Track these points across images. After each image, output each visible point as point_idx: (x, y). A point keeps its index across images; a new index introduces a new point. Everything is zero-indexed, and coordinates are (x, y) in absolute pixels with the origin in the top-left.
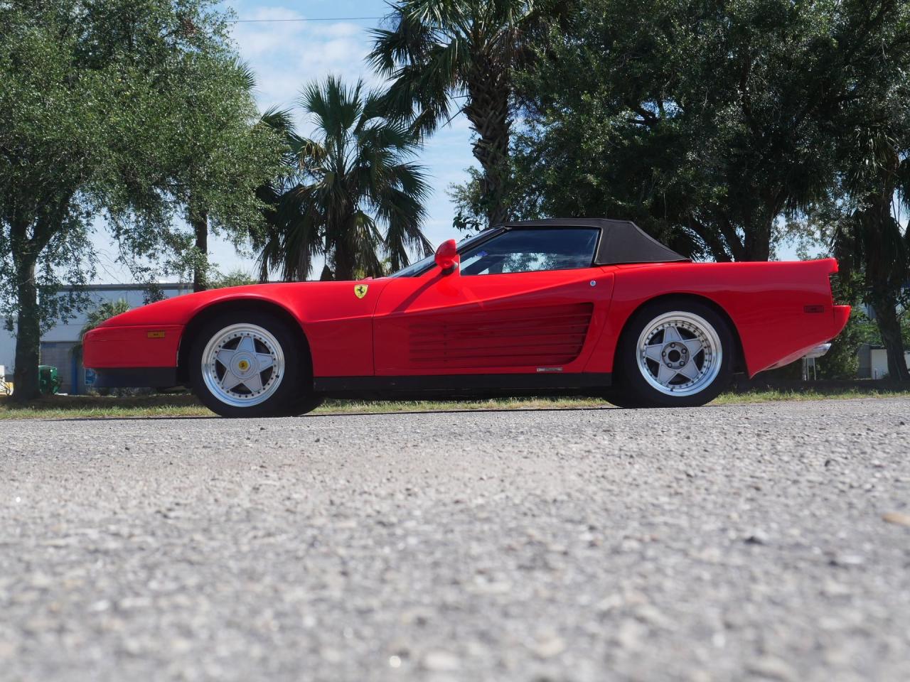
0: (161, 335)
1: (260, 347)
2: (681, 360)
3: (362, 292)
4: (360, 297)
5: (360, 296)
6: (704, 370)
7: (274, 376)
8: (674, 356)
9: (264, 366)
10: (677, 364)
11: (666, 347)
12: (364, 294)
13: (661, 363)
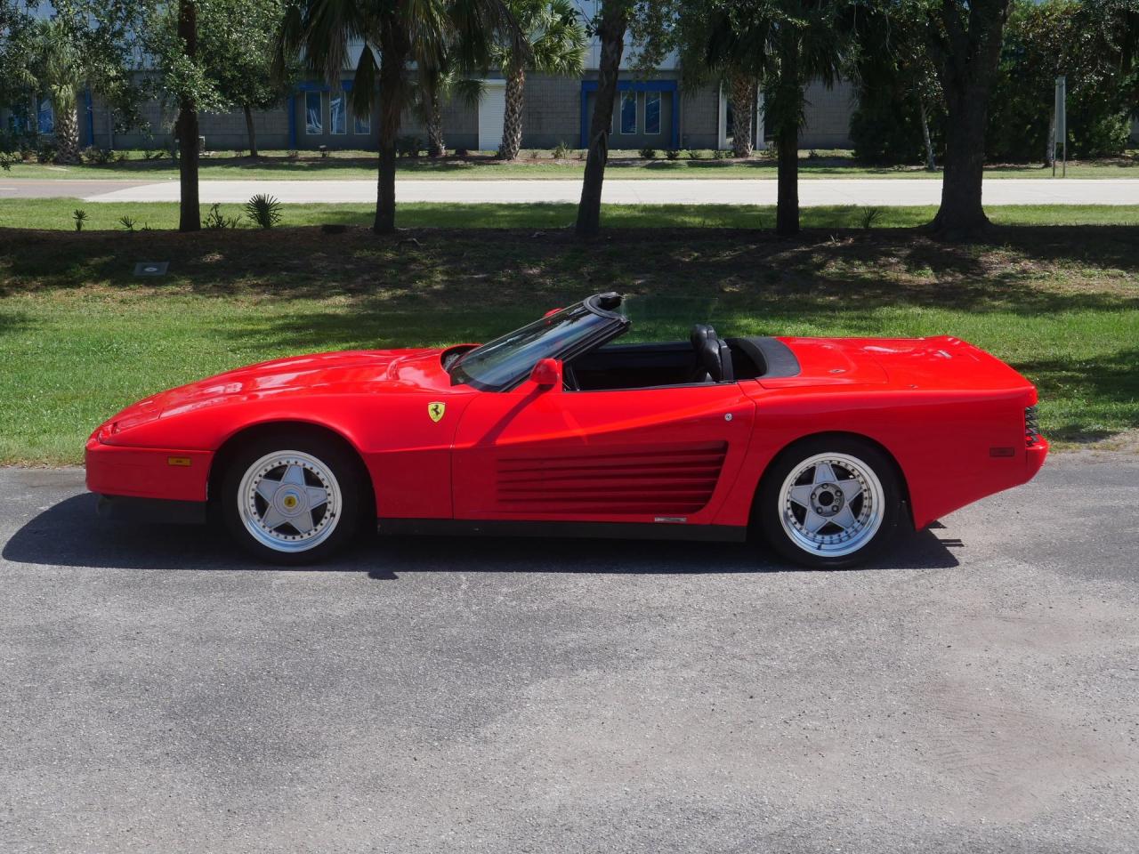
0: (186, 462)
1: (312, 479)
2: (833, 504)
3: (437, 413)
4: (436, 420)
5: (436, 418)
6: (861, 518)
7: (328, 514)
8: (826, 498)
9: (315, 503)
10: (828, 508)
11: (818, 487)
12: (440, 416)
13: (809, 508)
